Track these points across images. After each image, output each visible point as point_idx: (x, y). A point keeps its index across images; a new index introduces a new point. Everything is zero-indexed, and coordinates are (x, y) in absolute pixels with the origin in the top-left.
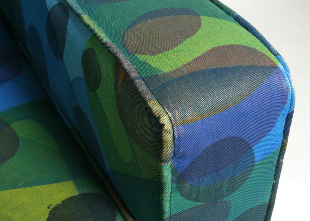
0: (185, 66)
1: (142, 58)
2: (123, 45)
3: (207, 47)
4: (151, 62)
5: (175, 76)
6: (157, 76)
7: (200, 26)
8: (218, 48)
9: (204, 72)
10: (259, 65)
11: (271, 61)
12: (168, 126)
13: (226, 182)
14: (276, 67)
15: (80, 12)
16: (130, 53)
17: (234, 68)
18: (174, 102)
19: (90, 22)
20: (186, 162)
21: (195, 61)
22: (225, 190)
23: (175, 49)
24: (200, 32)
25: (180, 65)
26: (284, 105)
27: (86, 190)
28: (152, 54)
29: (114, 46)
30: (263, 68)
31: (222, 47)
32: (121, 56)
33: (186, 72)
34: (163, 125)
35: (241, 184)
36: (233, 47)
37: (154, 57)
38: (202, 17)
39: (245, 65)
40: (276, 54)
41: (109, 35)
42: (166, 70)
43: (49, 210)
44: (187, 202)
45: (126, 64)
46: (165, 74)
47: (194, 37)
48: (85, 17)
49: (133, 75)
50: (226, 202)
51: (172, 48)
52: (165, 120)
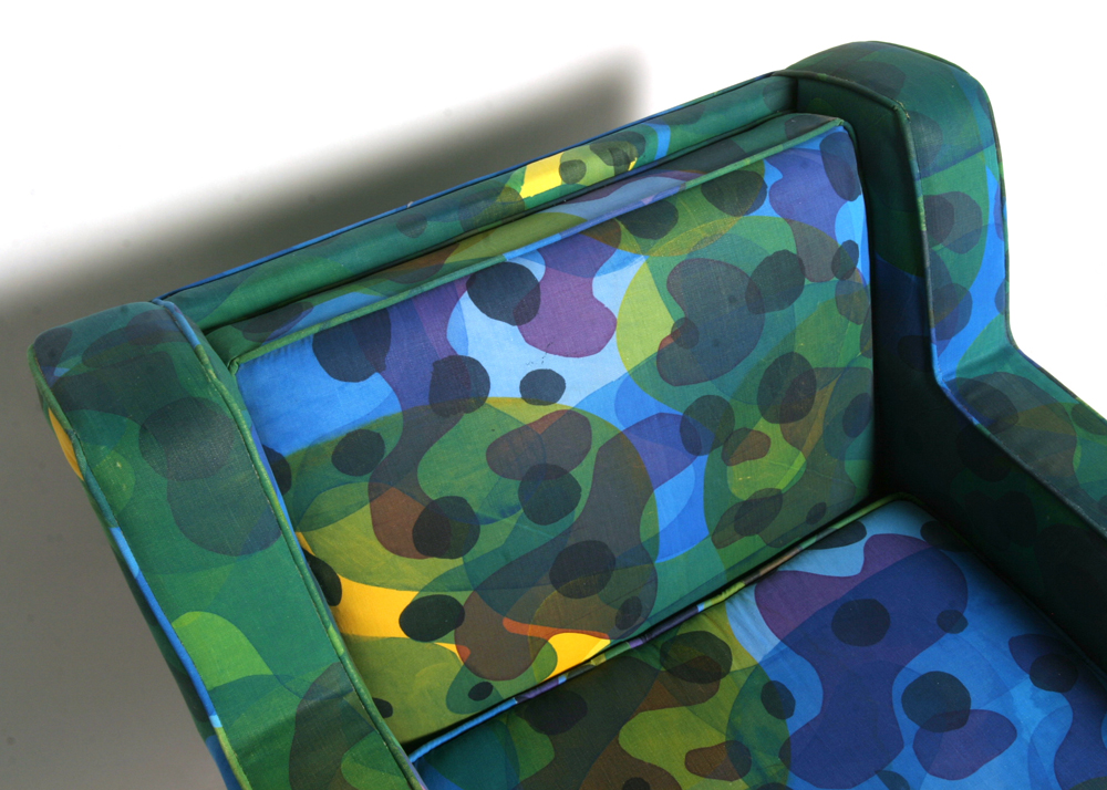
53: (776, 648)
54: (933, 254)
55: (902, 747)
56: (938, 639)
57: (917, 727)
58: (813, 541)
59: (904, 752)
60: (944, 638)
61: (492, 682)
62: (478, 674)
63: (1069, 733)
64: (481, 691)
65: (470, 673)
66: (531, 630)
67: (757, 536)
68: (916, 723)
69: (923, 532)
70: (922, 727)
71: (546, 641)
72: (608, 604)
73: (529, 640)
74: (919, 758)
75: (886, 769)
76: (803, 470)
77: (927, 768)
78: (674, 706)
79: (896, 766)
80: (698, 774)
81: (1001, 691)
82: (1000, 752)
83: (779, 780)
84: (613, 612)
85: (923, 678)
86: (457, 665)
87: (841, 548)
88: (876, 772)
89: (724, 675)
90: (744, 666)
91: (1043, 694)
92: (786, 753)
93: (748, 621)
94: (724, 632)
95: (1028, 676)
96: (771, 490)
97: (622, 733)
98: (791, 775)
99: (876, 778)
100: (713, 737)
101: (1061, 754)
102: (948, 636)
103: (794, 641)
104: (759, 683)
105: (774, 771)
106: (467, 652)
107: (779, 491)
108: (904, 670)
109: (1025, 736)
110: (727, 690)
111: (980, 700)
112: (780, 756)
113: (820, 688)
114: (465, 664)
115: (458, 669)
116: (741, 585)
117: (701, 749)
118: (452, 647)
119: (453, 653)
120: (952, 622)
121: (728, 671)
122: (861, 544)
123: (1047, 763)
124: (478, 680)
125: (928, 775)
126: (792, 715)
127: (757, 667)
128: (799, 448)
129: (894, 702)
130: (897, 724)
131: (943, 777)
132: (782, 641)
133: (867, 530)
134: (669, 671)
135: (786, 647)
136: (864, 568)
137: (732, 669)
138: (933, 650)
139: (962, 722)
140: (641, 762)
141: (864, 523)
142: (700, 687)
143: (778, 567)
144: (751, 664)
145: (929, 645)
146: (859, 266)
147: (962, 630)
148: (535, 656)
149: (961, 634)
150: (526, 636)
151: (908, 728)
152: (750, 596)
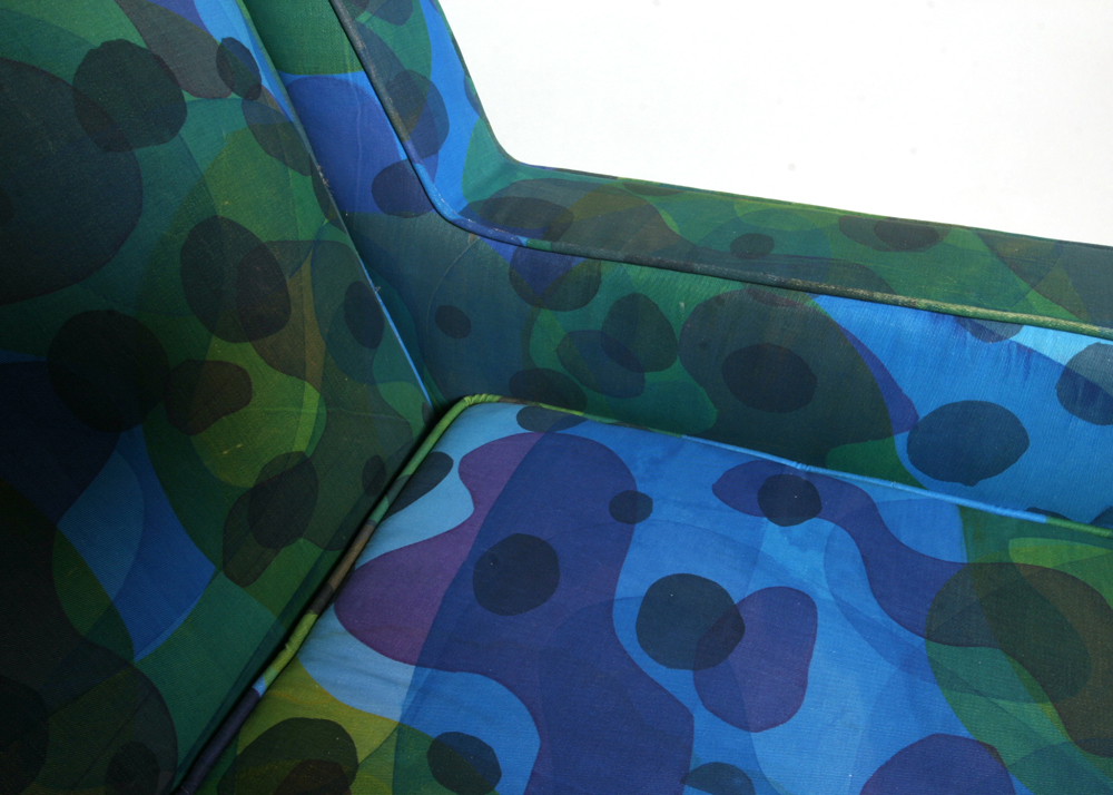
53: (414, 682)
54: (361, 28)
55: (690, 717)
56: (630, 539)
57: (689, 674)
58: (385, 505)
59: (698, 724)
60: (636, 533)
67: (301, 540)
68: (685, 668)
70: (694, 669)
74: (724, 719)
75: (693, 766)
76: (323, 411)
77: (745, 727)
79: (702, 754)
81: (752, 557)
85: (649, 600)
87: (429, 493)
88: (683, 781)
89: (354, 774)
90: (379, 740)
91: (798, 530)
95: (765, 519)
96: (288, 456)
102: (639, 527)
103: (437, 654)
104: (417, 755)
107: (301, 454)
108: (616, 605)
109: (822, 594)
111: (739, 587)
113: (516, 702)
116: (310, 618)
120: (631, 509)
121: (356, 766)
122: (453, 476)
123: (873, 610)
125: (754, 735)
126: (499, 774)
127: (401, 729)
128: (302, 377)
129: (634, 657)
130: (661, 688)
131: (775, 724)
132: (417, 665)
133: (451, 455)
135: (428, 671)
136: (476, 502)
137: (361, 758)
138: (634, 556)
139: (739, 628)
141: (441, 449)
143: (354, 564)
144: (389, 729)
145: (625, 551)
146: (265, 83)
147: (650, 511)
149: (652, 516)
151: (678, 682)
152: (332, 621)
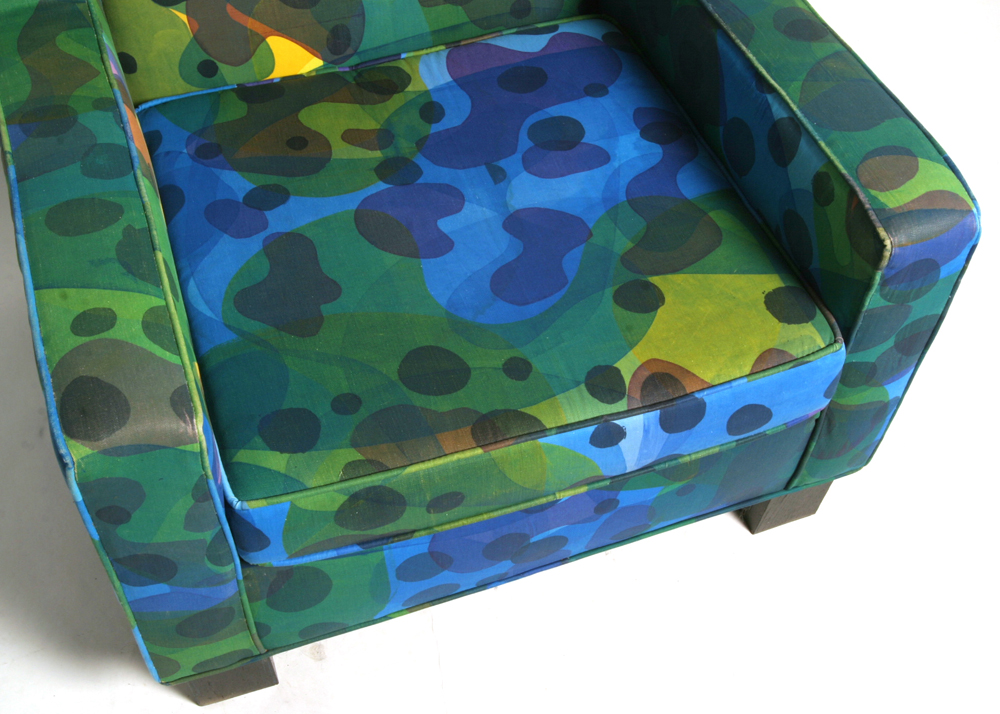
0: (905, 205)
1: (873, 192)
2: (858, 178)
3: (922, 191)
4: (880, 198)
5: (898, 212)
6: (884, 210)
7: (917, 170)
8: (930, 192)
9: (918, 211)
10: (958, 208)
11: (969, 206)
12: (889, 247)
13: (914, 290)
14: (970, 211)
15: (817, 138)
16: (864, 187)
17: (940, 210)
18: (896, 231)
19: (828, 151)
20: (893, 272)
21: (913, 201)
22: (912, 296)
23: (899, 189)
24: (918, 176)
25: (902, 204)
26: (971, 239)
27: (790, 284)
28: (881, 191)
29: (851, 179)
30: (961, 211)
31: (934, 192)
32: (858, 189)
33: (906, 210)
34: (885, 246)
35: (924, 294)
36: (942, 192)
37: (883, 194)
38: (920, 159)
39: (948, 208)
40: (973, 199)
41: (846, 167)
42: (891, 205)
43: (764, 296)
44: (883, 300)
45: (862, 196)
46: (890, 209)
47: (913, 180)
48: (823, 144)
49: (867, 206)
50: (909, 306)
51: (896, 188)
52: (888, 243)
53: (448, 83)
55: (514, 153)
56: (579, 98)
57: (532, 145)
58: (513, 31)
59: (514, 156)
60: (584, 99)
61: (219, 64)
62: (205, 50)
63: (652, 168)
64: (208, 69)
65: (198, 46)
66: (251, 23)
67: (461, 8)
68: (533, 142)
69: (603, 37)
70: (536, 145)
71: (264, 39)
72: (320, 23)
73: (249, 33)
74: (523, 162)
75: (494, 163)
77: (526, 168)
78: (350, 103)
79: (502, 163)
80: (349, 143)
81: (613, 135)
82: (590, 169)
83: (408, 156)
84: (325, 33)
85: (554, 118)
86: (187, 36)
88: (485, 164)
89: (399, 92)
90: (416, 89)
91: (645, 143)
92: (421, 144)
93: (434, 65)
94: (412, 69)
95: (639, 131)
97: (303, 111)
98: (419, 155)
99: (484, 168)
100: (369, 124)
101: (637, 179)
102: (588, 98)
103: (461, 82)
104: (423, 101)
105: (407, 151)
106: (197, 27)
108: (541, 111)
109: (616, 164)
110: (396, 101)
111: (591, 138)
112: (417, 144)
113: (468, 111)
114: (195, 36)
115: (189, 40)
117: (358, 130)
118: (184, 17)
119: (184, 23)
120: (597, 90)
121: (403, 91)
122: (549, 36)
123: (624, 181)
124: (206, 57)
125: (524, 172)
126: (438, 122)
127: (427, 92)
129: (522, 128)
130: (518, 140)
131: (536, 175)
132: (454, 80)
133: (560, 29)
134: (358, 84)
135: (455, 84)
136: (544, 49)
137: (407, 90)
138: (571, 104)
139: (569, 148)
140: (309, 129)
141: (561, 25)
142: (376, 96)
143: (481, 41)
144: (423, 89)
147: (601, 97)
148: (255, 51)
149: (599, 99)
150: (246, 28)
151: (525, 142)
152: (444, 55)
